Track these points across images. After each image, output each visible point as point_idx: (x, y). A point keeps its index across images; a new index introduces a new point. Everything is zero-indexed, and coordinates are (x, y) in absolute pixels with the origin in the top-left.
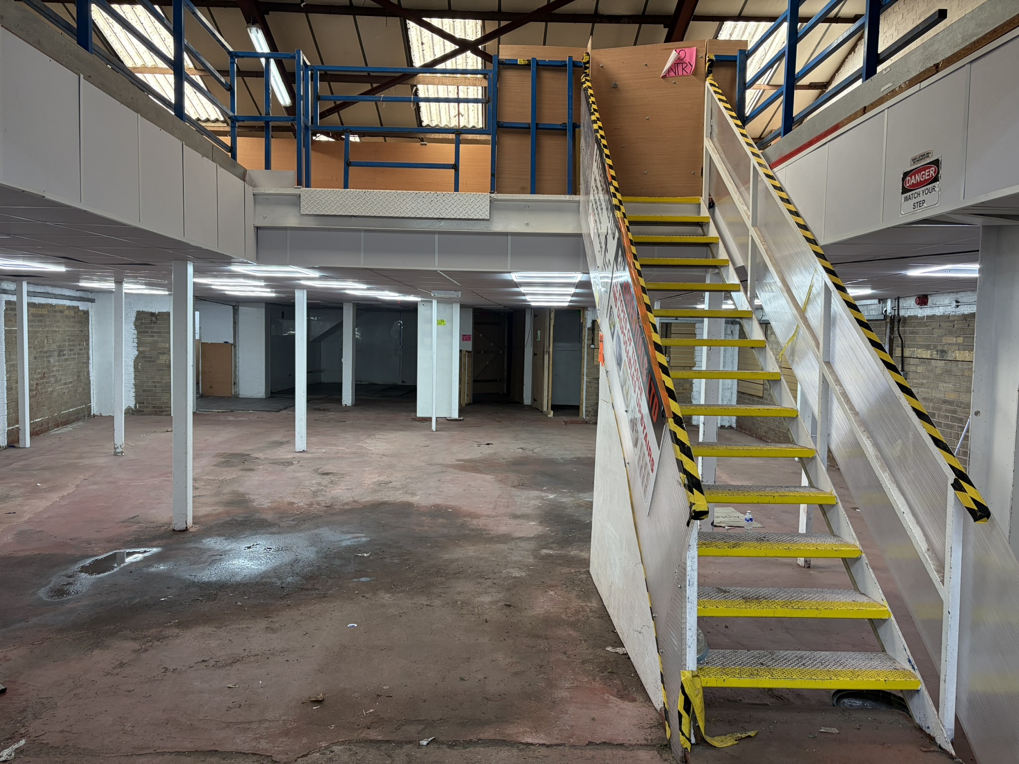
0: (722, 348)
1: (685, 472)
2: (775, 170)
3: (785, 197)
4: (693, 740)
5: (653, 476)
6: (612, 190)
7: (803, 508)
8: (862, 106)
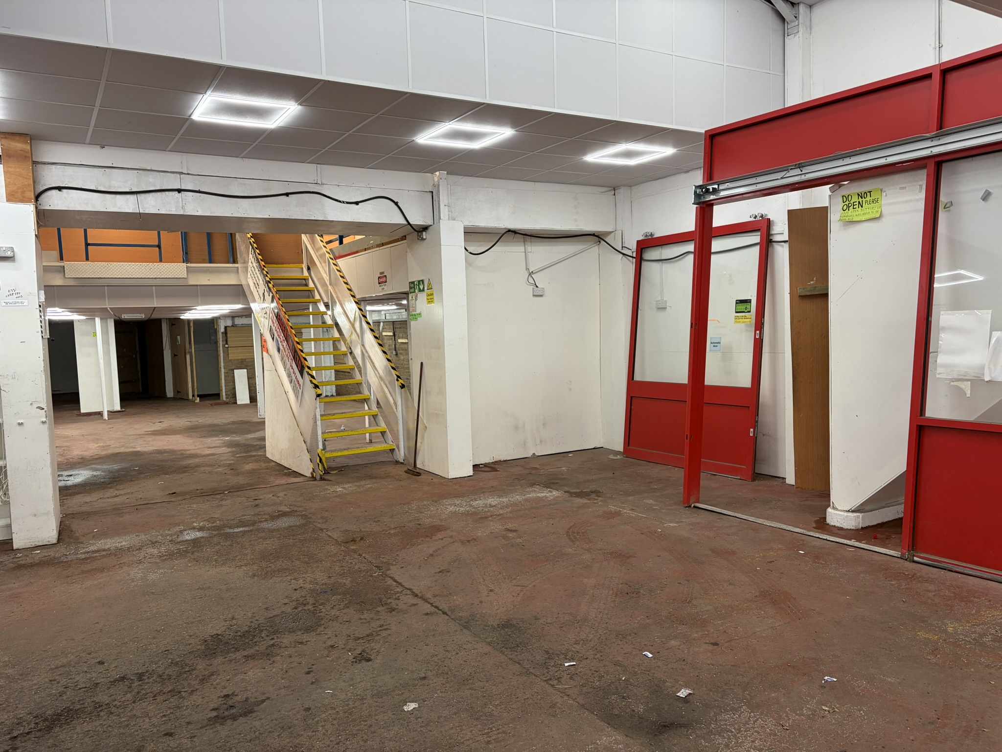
0: (322, 342)
1: (313, 383)
2: (337, 260)
3: (342, 275)
4: (323, 472)
5: (301, 391)
6: (265, 273)
7: (367, 418)
8: (364, 248)
